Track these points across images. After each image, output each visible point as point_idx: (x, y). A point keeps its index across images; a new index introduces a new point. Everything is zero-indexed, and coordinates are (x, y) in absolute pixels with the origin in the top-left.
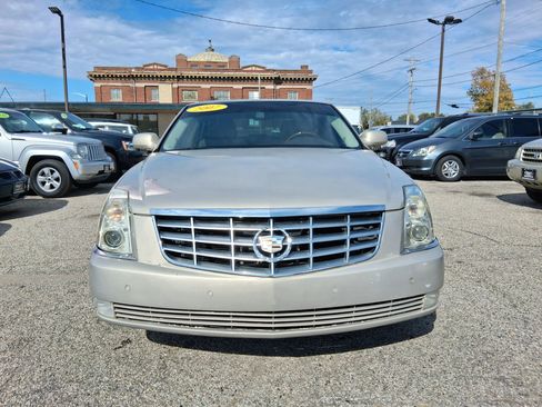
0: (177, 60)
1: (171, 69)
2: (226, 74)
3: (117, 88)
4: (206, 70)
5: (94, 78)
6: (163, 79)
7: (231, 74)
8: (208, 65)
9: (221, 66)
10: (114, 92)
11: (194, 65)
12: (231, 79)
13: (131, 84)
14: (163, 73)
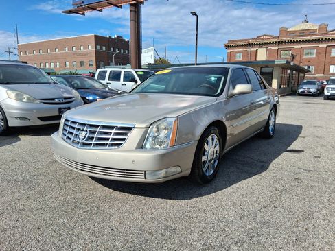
0: (280, 32)
1: (275, 38)
2: (314, 37)
3: (240, 52)
4: (300, 36)
5: (228, 47)
6: (261, 45)
7: (319, 37)
8: (302, 33)
9: (313, 32)
10: (238, 55)
11: (293, 33)
12: (318, 41)
13: (248, 49)
14: (269, 41)
